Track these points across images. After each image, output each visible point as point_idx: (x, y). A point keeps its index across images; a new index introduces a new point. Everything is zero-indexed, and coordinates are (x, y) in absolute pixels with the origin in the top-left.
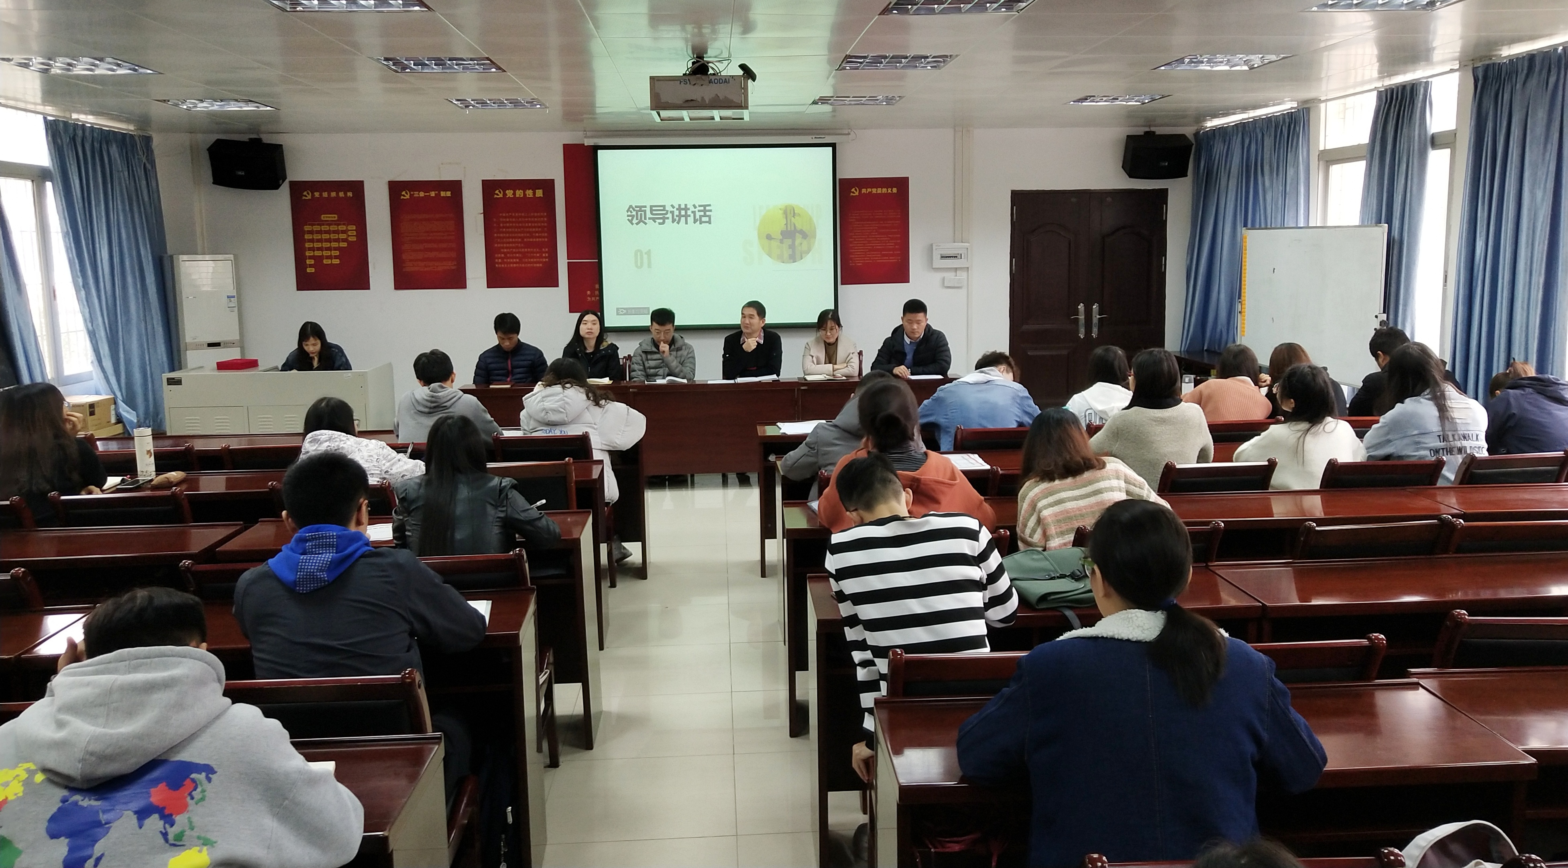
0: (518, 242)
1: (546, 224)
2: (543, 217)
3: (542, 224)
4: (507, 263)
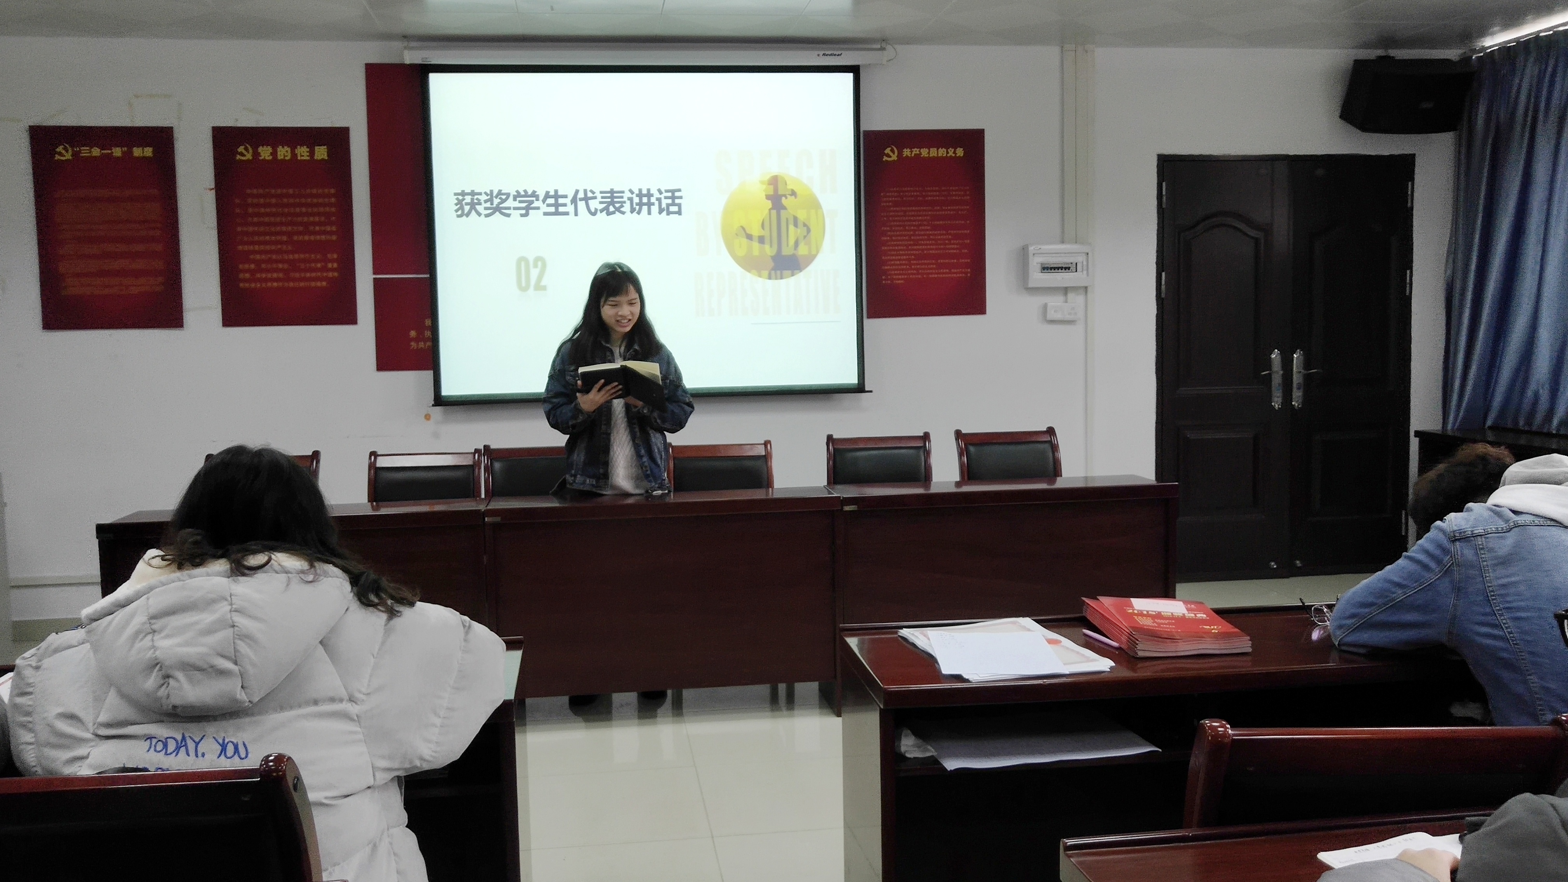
0: (281, 243)
1: (333, 210)
2: (329, 196)
3: (327, 209)
4: (261, 280)
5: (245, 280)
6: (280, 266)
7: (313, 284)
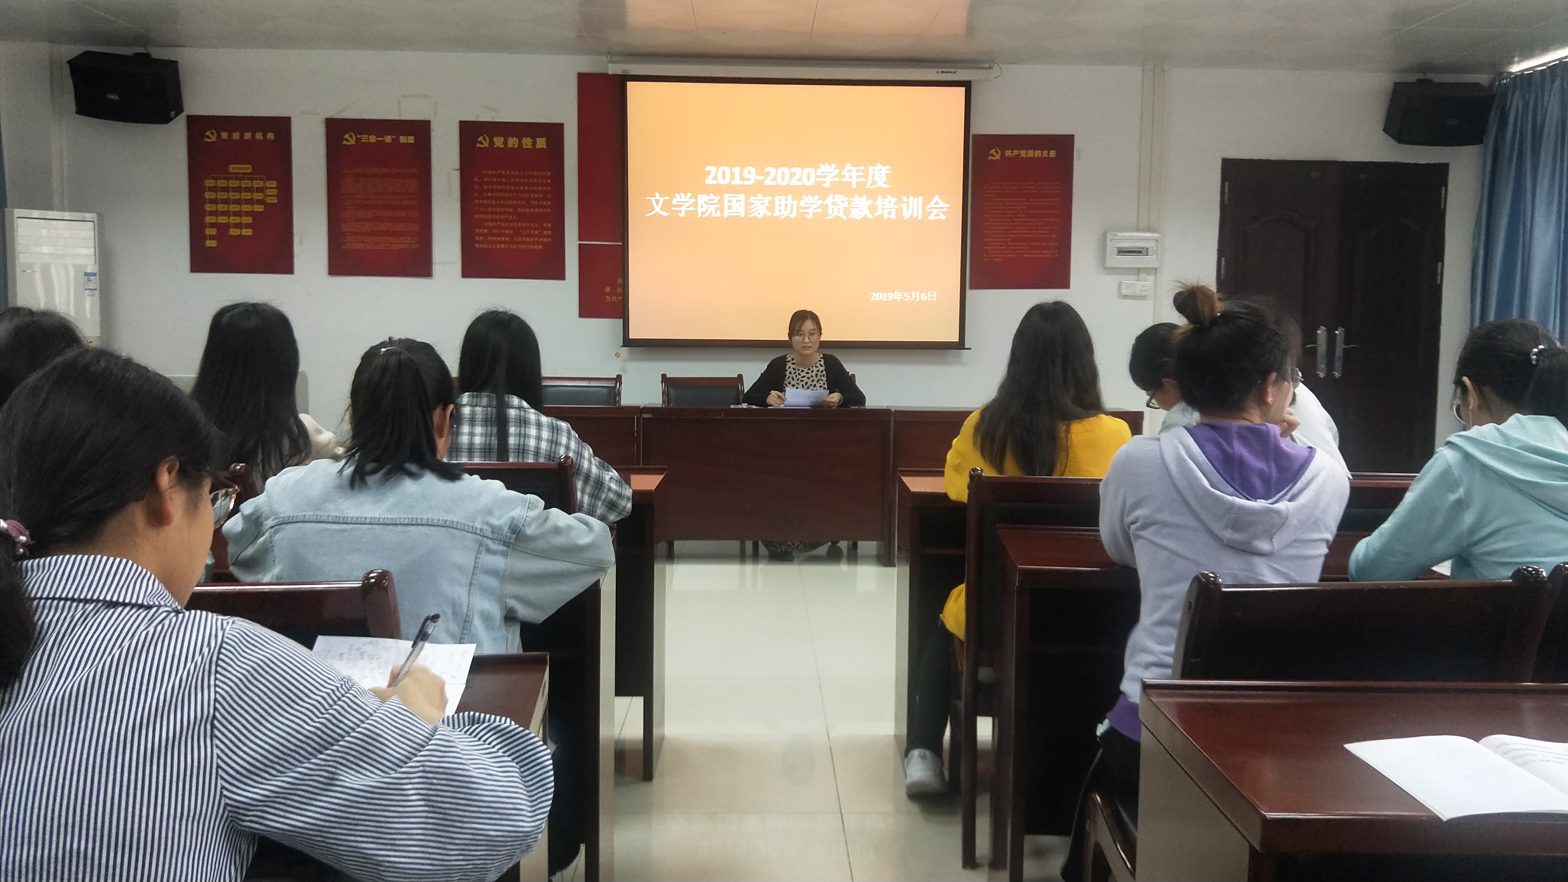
0: (508, 213)
1: (549, 189)
2: (546, 177)
3: (545, 188)
4: (493, 242)
5: (479, 242)
6: (507, 232)
7: (532, 247)
